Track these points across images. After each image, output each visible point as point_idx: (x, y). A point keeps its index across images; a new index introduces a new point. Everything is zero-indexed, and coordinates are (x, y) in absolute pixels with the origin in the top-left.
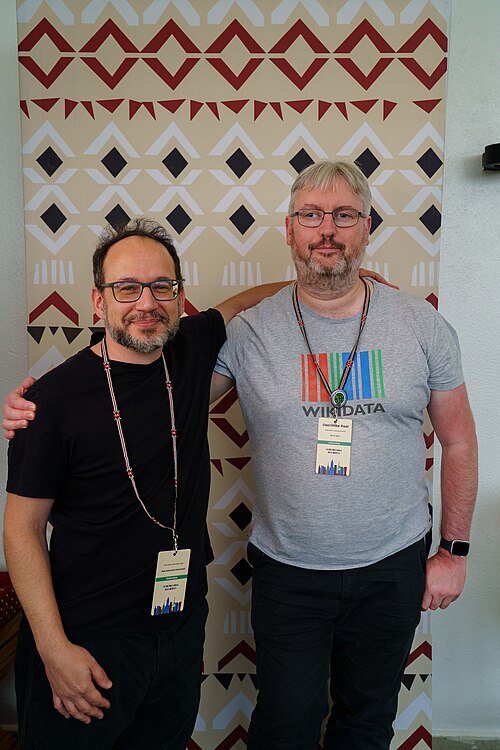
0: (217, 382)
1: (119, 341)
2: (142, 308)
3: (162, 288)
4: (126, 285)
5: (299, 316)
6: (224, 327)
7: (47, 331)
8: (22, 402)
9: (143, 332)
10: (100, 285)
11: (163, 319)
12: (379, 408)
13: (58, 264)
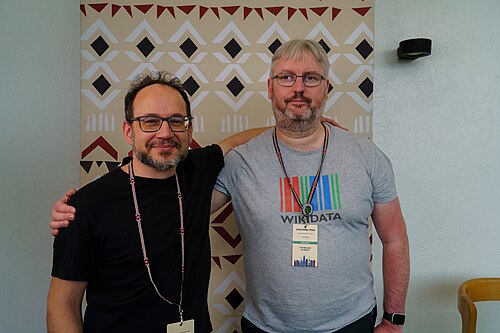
0: (217, 197)
1: (143, 161)
2: (161, 136)
3: (177, 122)
4: (149, 119)
5: (278, 150)
6: (222, 158)
7: (95, 164)
8: (65, 207)
9: (161, 154)
10: (130, 120)
11: (177, 145)
12: (338, 216)
13: (104, 117)
